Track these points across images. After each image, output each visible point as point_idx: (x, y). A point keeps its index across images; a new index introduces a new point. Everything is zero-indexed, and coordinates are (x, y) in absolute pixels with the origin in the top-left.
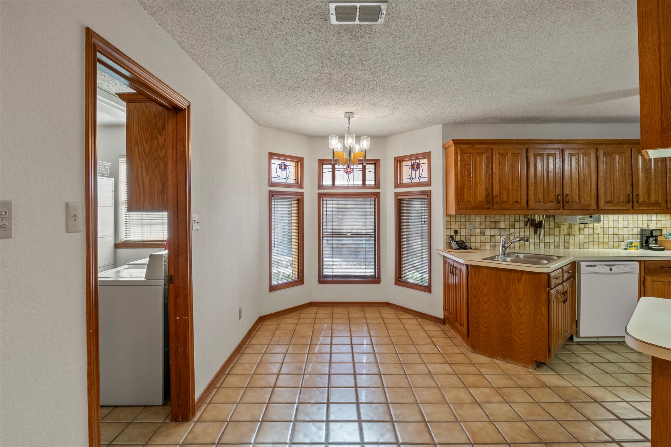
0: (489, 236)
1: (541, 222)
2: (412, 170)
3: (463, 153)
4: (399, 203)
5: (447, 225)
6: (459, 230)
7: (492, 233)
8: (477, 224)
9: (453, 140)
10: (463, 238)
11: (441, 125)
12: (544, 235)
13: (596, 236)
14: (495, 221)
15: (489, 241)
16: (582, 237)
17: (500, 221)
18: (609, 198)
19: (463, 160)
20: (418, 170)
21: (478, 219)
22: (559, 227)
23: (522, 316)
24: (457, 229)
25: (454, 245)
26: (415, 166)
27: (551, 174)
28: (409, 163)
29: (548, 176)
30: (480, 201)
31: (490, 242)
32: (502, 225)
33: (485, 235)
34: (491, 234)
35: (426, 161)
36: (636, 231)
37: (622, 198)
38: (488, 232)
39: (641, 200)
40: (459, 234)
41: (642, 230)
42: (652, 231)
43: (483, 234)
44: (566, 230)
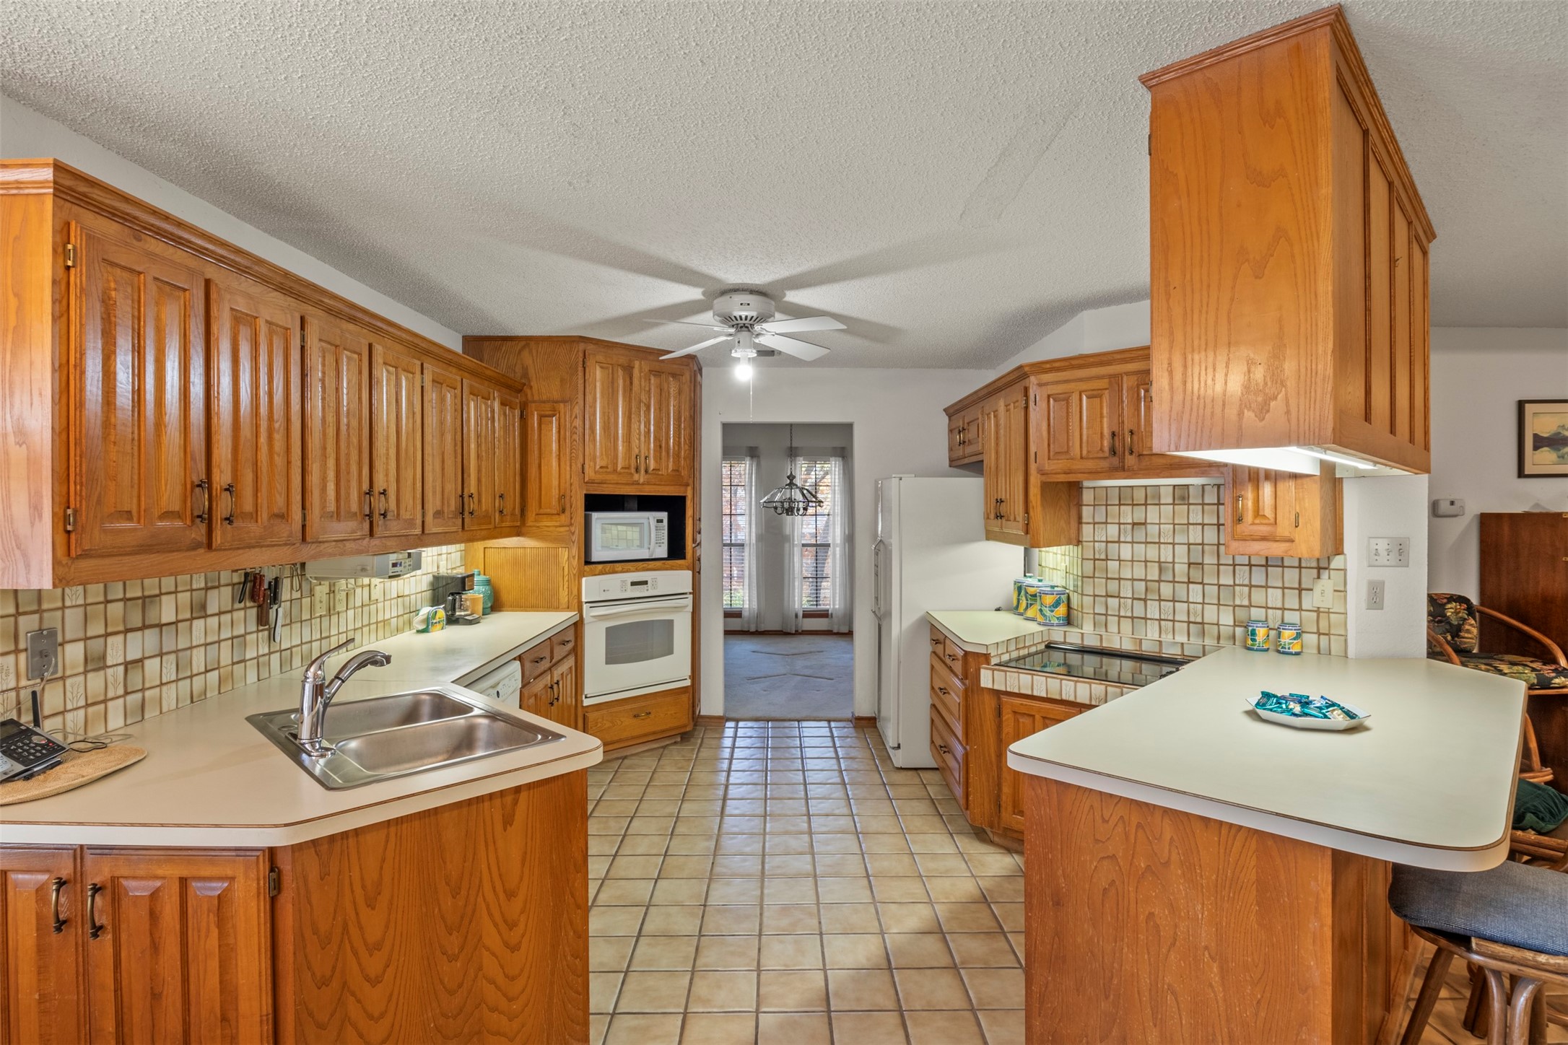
0: (121, 668)
3: (101, 255)
7: (133, 654)
9: (60, 168)
12: (280, 626)
14: (144, 598)
15: (121, 691)
17: (161, 594)
18: (438, 504)
22: (311, 593)
23: (514, 948)
30: (167, 514)
31: (127, 693)
32: (167, 611)
33: (105, 667)
34: (129, 658)
37: (453, 503)
38: (116, 651)
41: (436, 578)
42: (463, 580)
43: (95, 662)
44: (325, 598)
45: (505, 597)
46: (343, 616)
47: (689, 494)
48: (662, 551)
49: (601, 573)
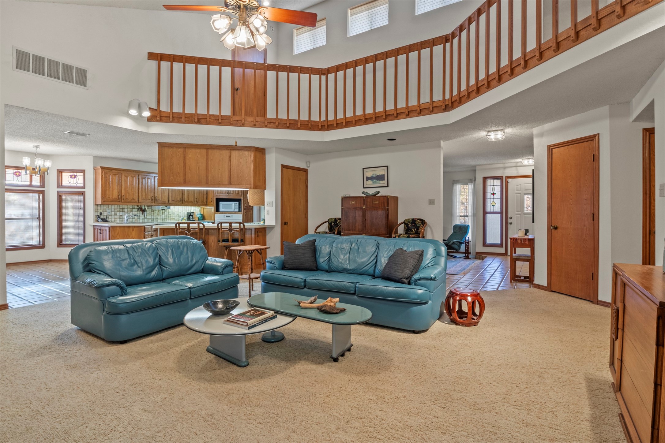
0: (119, 216)
1: (145, 209)
2: (71, 178)
3: (106, 173)
4: (60, 197)
5: (95, 210)
6: (102, 213)
7: (121, 214)
8: (113, 210)
9: (101, 167)
10: (105, 217)
11: (92, 157)
12: (147, 215)
13: (170, 216)
14: (122, 208)
16: (164, 216)
17: (125, 208)
18: (173, 199)
19: (106, 177)
20: (75, 178)
21: (113, 207)
22: (154, 211)
24: (101, 212)
25: (100, 220)
26: (73, 176)
27: (149, 187)
28: (69, 174)
29: (148, 188)
30: (115, 198)
31: (120, 219)
32: (126, 210)
35: (82, 174)
36: (186, 213)
37: (178, 199)
38: (118, 214)
39: (185, 200)
40: (102, 215)
41: (188, 213)
42: (190, 213)
43: (116, 215)
44: (157, 213)
45: (206, 218)
46: (161, 216)
47: (242, 198)
48: (237, 210)
49: (219, 214)
